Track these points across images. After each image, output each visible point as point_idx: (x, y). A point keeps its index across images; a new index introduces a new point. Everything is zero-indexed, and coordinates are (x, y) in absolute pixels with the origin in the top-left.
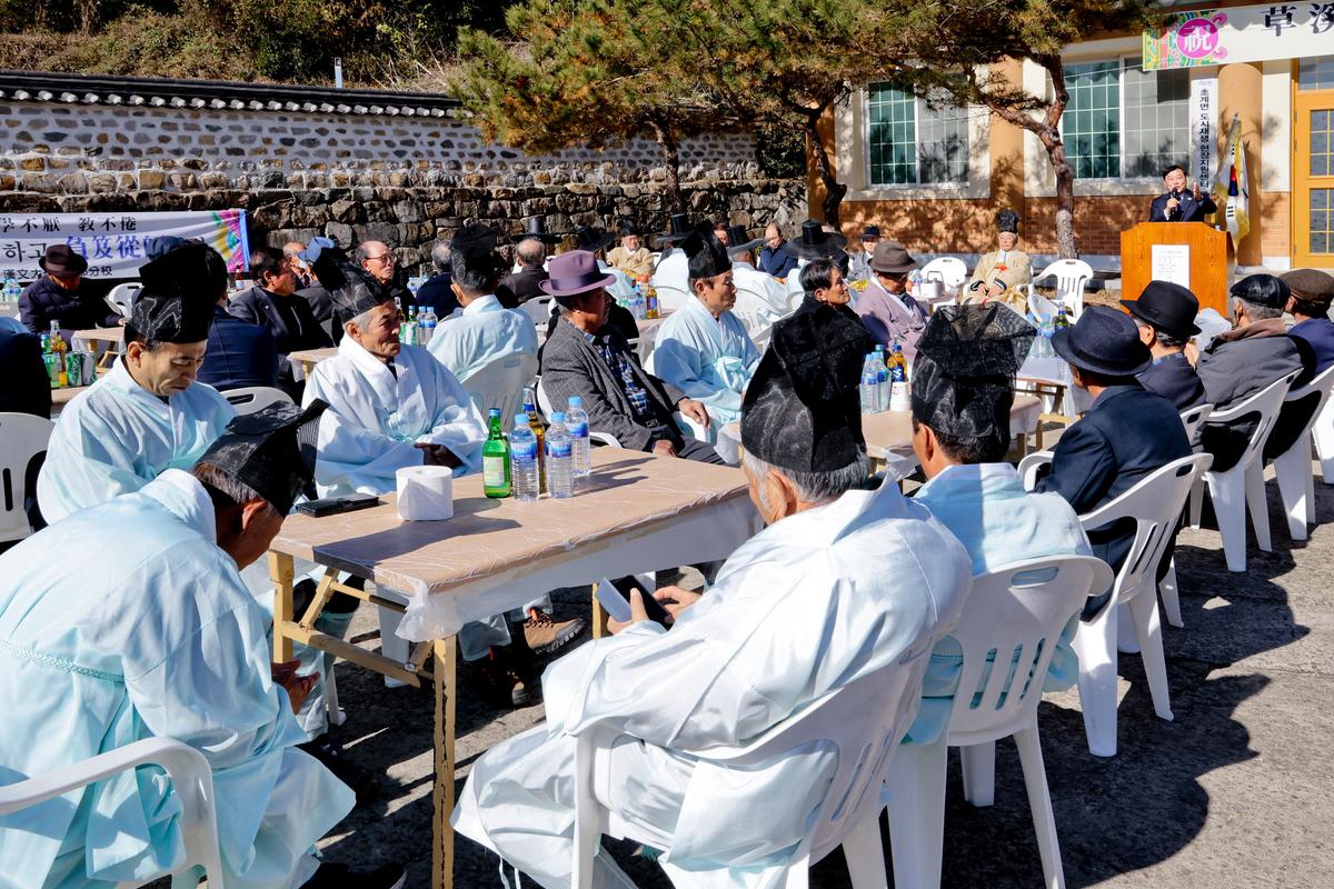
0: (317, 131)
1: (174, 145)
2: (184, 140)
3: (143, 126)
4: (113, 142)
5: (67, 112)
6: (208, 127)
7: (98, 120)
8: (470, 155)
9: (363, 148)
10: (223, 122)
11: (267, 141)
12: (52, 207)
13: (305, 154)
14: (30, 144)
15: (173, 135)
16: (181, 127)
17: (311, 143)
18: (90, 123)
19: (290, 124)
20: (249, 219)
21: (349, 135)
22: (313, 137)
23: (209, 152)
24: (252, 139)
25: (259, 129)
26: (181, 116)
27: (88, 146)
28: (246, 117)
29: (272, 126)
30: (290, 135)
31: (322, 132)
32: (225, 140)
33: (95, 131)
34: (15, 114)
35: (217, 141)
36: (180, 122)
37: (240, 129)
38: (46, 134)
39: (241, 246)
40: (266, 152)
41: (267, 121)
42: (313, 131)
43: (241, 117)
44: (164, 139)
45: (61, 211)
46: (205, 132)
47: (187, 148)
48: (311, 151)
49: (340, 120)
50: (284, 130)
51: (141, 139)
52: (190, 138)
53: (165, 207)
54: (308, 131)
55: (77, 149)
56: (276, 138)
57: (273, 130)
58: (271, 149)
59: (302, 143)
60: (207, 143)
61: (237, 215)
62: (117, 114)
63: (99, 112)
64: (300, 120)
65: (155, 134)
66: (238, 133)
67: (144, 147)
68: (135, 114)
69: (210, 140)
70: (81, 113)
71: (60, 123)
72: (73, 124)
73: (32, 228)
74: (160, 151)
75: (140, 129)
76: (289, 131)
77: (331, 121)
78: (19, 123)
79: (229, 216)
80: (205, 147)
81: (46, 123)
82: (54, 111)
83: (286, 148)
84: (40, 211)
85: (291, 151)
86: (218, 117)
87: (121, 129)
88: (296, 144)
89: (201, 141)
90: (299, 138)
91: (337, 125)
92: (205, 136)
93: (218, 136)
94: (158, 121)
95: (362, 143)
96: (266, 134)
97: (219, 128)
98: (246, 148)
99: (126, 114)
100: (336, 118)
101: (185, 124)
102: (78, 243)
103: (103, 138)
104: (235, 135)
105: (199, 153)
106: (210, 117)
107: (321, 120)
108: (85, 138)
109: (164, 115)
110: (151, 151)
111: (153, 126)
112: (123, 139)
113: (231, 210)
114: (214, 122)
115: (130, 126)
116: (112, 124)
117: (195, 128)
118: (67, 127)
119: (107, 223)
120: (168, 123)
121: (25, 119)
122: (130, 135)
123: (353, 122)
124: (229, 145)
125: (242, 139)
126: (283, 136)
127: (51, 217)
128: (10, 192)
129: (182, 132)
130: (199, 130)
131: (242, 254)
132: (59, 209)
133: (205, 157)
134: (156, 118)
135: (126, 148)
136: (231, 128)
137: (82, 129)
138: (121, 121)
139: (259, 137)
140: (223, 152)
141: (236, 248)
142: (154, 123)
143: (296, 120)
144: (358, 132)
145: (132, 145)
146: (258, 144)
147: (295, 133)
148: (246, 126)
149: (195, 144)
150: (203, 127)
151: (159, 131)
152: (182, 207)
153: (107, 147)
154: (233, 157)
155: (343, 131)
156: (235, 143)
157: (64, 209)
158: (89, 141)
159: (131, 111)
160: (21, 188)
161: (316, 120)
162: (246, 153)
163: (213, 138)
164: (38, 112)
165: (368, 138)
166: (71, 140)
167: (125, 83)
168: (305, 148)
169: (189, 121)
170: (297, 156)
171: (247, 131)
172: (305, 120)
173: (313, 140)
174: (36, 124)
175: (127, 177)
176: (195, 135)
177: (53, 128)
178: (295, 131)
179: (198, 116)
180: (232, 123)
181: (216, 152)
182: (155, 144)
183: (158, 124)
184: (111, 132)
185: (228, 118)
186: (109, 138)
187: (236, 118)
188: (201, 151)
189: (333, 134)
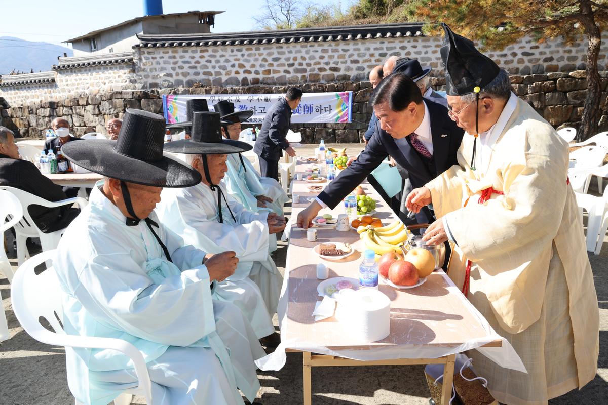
0: (400, 48)
1: (326, 60)
2: (331, 57)
3: (313, 51)
5: (282, 47)
6: (343, 50)
7: (294, 50)
8: (498, 56)
9: (426, 55)
10: (351, 46)
11: (372, 55)
12: (270, 92)
14: (267, 63)
15: (326, 55)
16: (330, 51)
18: (290, 52)
19: (386, 45)
20: (354, 96)
21: (419, 49)
22: (397, 51)
23: (342, 63)
24: (364, 55)
25: (368, 49)
26: (330, 45)
27: (289, 63)
28: (363, 43)
29: (375, 47)
30: (385, 51)
31: (403, 48)
32: (350, 56)
33: (292, 56)
34: (262, 51)
35: (346, 57)
36: (330, 48)
37: (359, 50)
38: (273, 58)
39: (348, 110)
40: (370, 61)
41: (373, 44)
42: (398, 47)
43: (360, 43)
44: (322, 58)
45: (273, 93)
46: (341, 52)
47: (332, 61)
49: (415, 41)
50: (382, 49)
51: (312, 58)
52: (334, 56)
53: (315, 91)
54: (395, 48)
55: (283, 65)
56: (377, 53)
57: (376, 49)
58: (373, 59)
60: (341, 58)
61: (348, 94)
62: (302, 47)
63: (295, 47)
64: (392, 42)
65: (317, 55)
66: (357, 52)
67: (312, 62)
68: (310, 46)
69: (343, 57)
70: (287, 47)
71: (279, 53)
72: (283, 53)
73: (260, 100)
74: (319, 63)
75: (311, 53)
76: (385, 49)
77: (409, 42)
78: (262, 54)
79: (344, 94)
80: (340, 60)
81: (273, 53)
82: (277, 48)
83: (382, 58)
84: (264, 93)
86: (349, 44)
87: (303, 54)
89: (339, 57)
90: (389, 52)
91: (413, 43)
92: (341, 55)
93: (347, 54)
94: (319, 49)
95: (426, 52)
96: (372, 51)
97: (348, 50)
98: (361, 60)
99: (306, 46)
100: (412, 39)
101: (332, 49)
103: (295, 59)
105: (337, 63)
106: (345, 44)
107: (403, 42)
108: (288, 59)
109: (322, 45)
110: (315, 64)
111: (317, 51)
112: (303, 58)
113: (346, 92)
114: (346, 47)
115: (307, 52)
116: (299, 51)
117: (337, 51)
118: (281, 54)
120: (324, 49)
121: (265, 52)
122: (307, 56)
123: (422, 41)
124: (352, 59)
125: (359, 55)
126: (381, 52)
127: (268, 96)
128: (257, 85)
129: (330, 53)
131: (348, 114)
133: (340, 66)
134: (319, 47)
135: (304, 63)
136: (355, 50)
137: (287, 55)
138: (304, 50)
139: (368, 53)
140: (349, 62)
141: (345, 111)
142: (317, 50)
143: (389, 42)
144: (424, 46)
145: (307, 61)
146: (367, 57)
147: (387, 50)
148: (361, 46)
149: (336, 59)
150: (340, 50)
151: (320, 54)
152: (323, 91)
153: (296, 63)
154: (354, 64)
155: (415, 47)
156: (355, 57)
157: (274, 91)
158: (290, 60)
159: (309, 44)
160: (261, 83)
161: (401, 42)
162: (360, 62)
163: (345, 55)
164: (270, 48)
165: (430, 50)
166: (282, 61)
167: (308, 31)
169: (334, 47)
171: (362, 51)
172: (394, 42)
174: (269, 54)
175: (304, 77)
176: (336, 55)
177: (276, 55)
178: (388, 49)
179: (338, 45)
180: (355, 47)
181: (345, 62)
182: (318, 60)
183: (320, 50)
184: (299, 56)
185: (354, 44)
186: (298, 59)
187: (357, 44)
189: (409, 49)
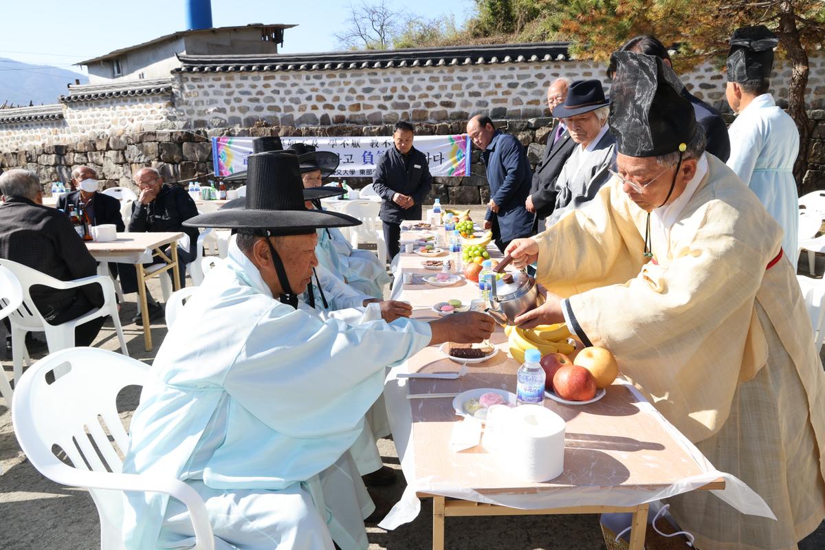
0: (536, 76)
1: (435, 91)
2: (443, 88)
3: (418, 80)
4: (399, 92)
5: (376, 74)
6: (458, 78)
7: (392, 78)
10: (470, 74)
11: (498, 86)
12: (359, 134)
13: (525, 94)
14: (355, 96)
15: (436, 85)
16: (441, 79)
17: (530, 85)
18: (387, 80)
19: (517, 71)
22: (531, 81)
23: (458, 95)
24: (488, 85)
25: (493, 77)
26: (442, 72)
27: (385, 95)
28: (486, 69)
29: (502, 75)
30: (515, 80)
31: (540, 76)
32: (469, 86)
33: (390, 85)
34: (349, 78)
35: (464, 88)
36: (441, 76)
37: (480, 78)
38: (363, 89)
39: (465, 159)
40: (496, 93)
41: (500, 71)
42: (533, 76)
43: (482, 69)
44: (430, 88)
45: (363, 136)
46: (457, 81)
48: (529, 91)
49: (555, 67)
50: (512, 77)
51: (416, 88)
52: (446, 87)
53: (421, 133)
54: (529, 76)
55: (378, 98)
56: (505, 83)
57: (503, 77)
58: (500, 91)
59: (524, 86)
60: (457, 89)
62: (404, 73)
63: (393, 73)
64: (525, 68)
65: (424, 85)
66: (478, 81)
67: (417, 94)
68: (415, 73)
69: (458, 87)
70: (383, 74)
71: (371, 81)
72: (378, 82)
73: (346, 145)
74: (426, 96)
75: (416, 82)
76: (515, 77)
77: (548, 68)
78: (350, 83)
79: (460, 138)
80: (455, 92)
81: (363, 82)
82: (369, 74)
83: (511, 90)
84: (351, 135)
85: (515, 93)
86: (466, 71)
87: (405, 83)
88: (519, 86)
89: (453, 88)
90: (522, 82)
91: (553, 70)
92: (456, 85)
93: (465, 83)
94: (427, 76)
96: (498, 80)
97: (466, 78)
98: (483, 91)
99: (408, 73)
100: (552, 65)
101: (444, 77)
102: (369, 155)
103: (394, 90)
104: (476, 82)
105: (450, 96)
106: (461, 71)
107: (541, 68)
108: (384, 90)
109: (431, 72)
110: (421, 96)
111: (424, 80)
112: (405, 89)
114: (463, 75)
115: (410, 81)
116: (400, 80)
117: (450, 79)
118: (375, 83)
119: (386, 143)
120: (433, 77)
121: (353, 80)
122: (410, 87)
123: (566, 67)
124: (471, 90)
125: (480, 85)
126: (510, 81)
127: (356, 139)
128: (342, 125)
129: (442, 82)
130: (453, 80)
131: (465, 164)
132: (361, 134)
133: (454, 99)
134: (426, 74)
135: (406, 95)
136: (474, 78)
137: (383, 84)
138: (405, 78)
139: (493, 83)
140: (466, 94)
141: (462, 160)
142: (424, 77)
143: (521, 68)
145: (411, 93)
146: (492, 88)
147: (518, 79)
148: (484, 74)
149: (449, 90)
150: (455, 78)
151: (427, 83)
152: (432, 133)
153: (396, 95)
154: (473, 98)
156: (475, 88)
157: (365, 134)
158: (386, 91)
159: (412, 70)
160: (348, 122)
161: (537, 68)
162: (482, 95)
163: (461, 85)
164: (360, 75)
166: (376, 92)
167: (412, 53)
168: (525, 90)
169: (447, 74)
170: (519, 96)
171: (485, 80)
172: (528, 68)
173: (532, 83)
174: (359, 83)
175: (405, 114)
176: (449, 84)
177: (367, 85)
178: (519, 77)
179: (452, 71)
180: (476, 74)
181: (462, 95)
182: (424, 91)
183: (427, 79)
184: (399, 85)
185: (474, 71)
186: (398, 89)
187: (478, 70)
188: (452, 95)
189: (549, 77)
